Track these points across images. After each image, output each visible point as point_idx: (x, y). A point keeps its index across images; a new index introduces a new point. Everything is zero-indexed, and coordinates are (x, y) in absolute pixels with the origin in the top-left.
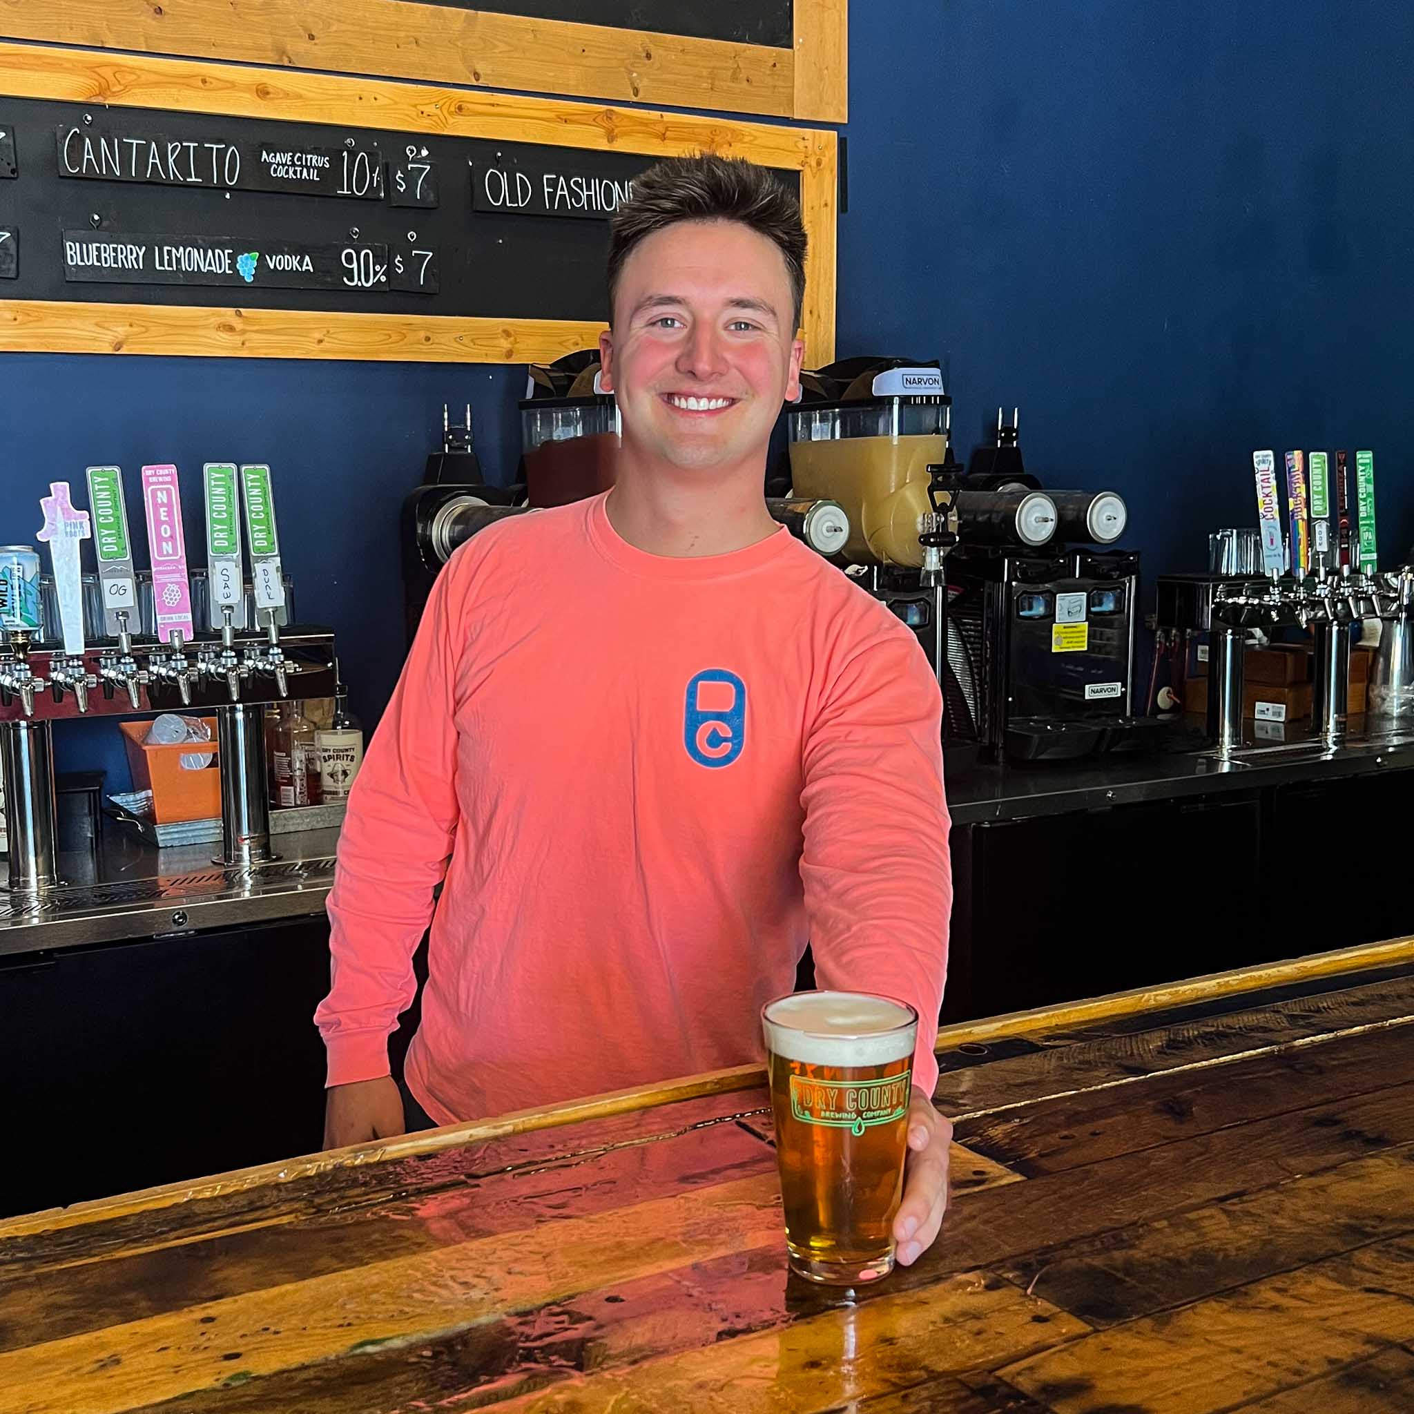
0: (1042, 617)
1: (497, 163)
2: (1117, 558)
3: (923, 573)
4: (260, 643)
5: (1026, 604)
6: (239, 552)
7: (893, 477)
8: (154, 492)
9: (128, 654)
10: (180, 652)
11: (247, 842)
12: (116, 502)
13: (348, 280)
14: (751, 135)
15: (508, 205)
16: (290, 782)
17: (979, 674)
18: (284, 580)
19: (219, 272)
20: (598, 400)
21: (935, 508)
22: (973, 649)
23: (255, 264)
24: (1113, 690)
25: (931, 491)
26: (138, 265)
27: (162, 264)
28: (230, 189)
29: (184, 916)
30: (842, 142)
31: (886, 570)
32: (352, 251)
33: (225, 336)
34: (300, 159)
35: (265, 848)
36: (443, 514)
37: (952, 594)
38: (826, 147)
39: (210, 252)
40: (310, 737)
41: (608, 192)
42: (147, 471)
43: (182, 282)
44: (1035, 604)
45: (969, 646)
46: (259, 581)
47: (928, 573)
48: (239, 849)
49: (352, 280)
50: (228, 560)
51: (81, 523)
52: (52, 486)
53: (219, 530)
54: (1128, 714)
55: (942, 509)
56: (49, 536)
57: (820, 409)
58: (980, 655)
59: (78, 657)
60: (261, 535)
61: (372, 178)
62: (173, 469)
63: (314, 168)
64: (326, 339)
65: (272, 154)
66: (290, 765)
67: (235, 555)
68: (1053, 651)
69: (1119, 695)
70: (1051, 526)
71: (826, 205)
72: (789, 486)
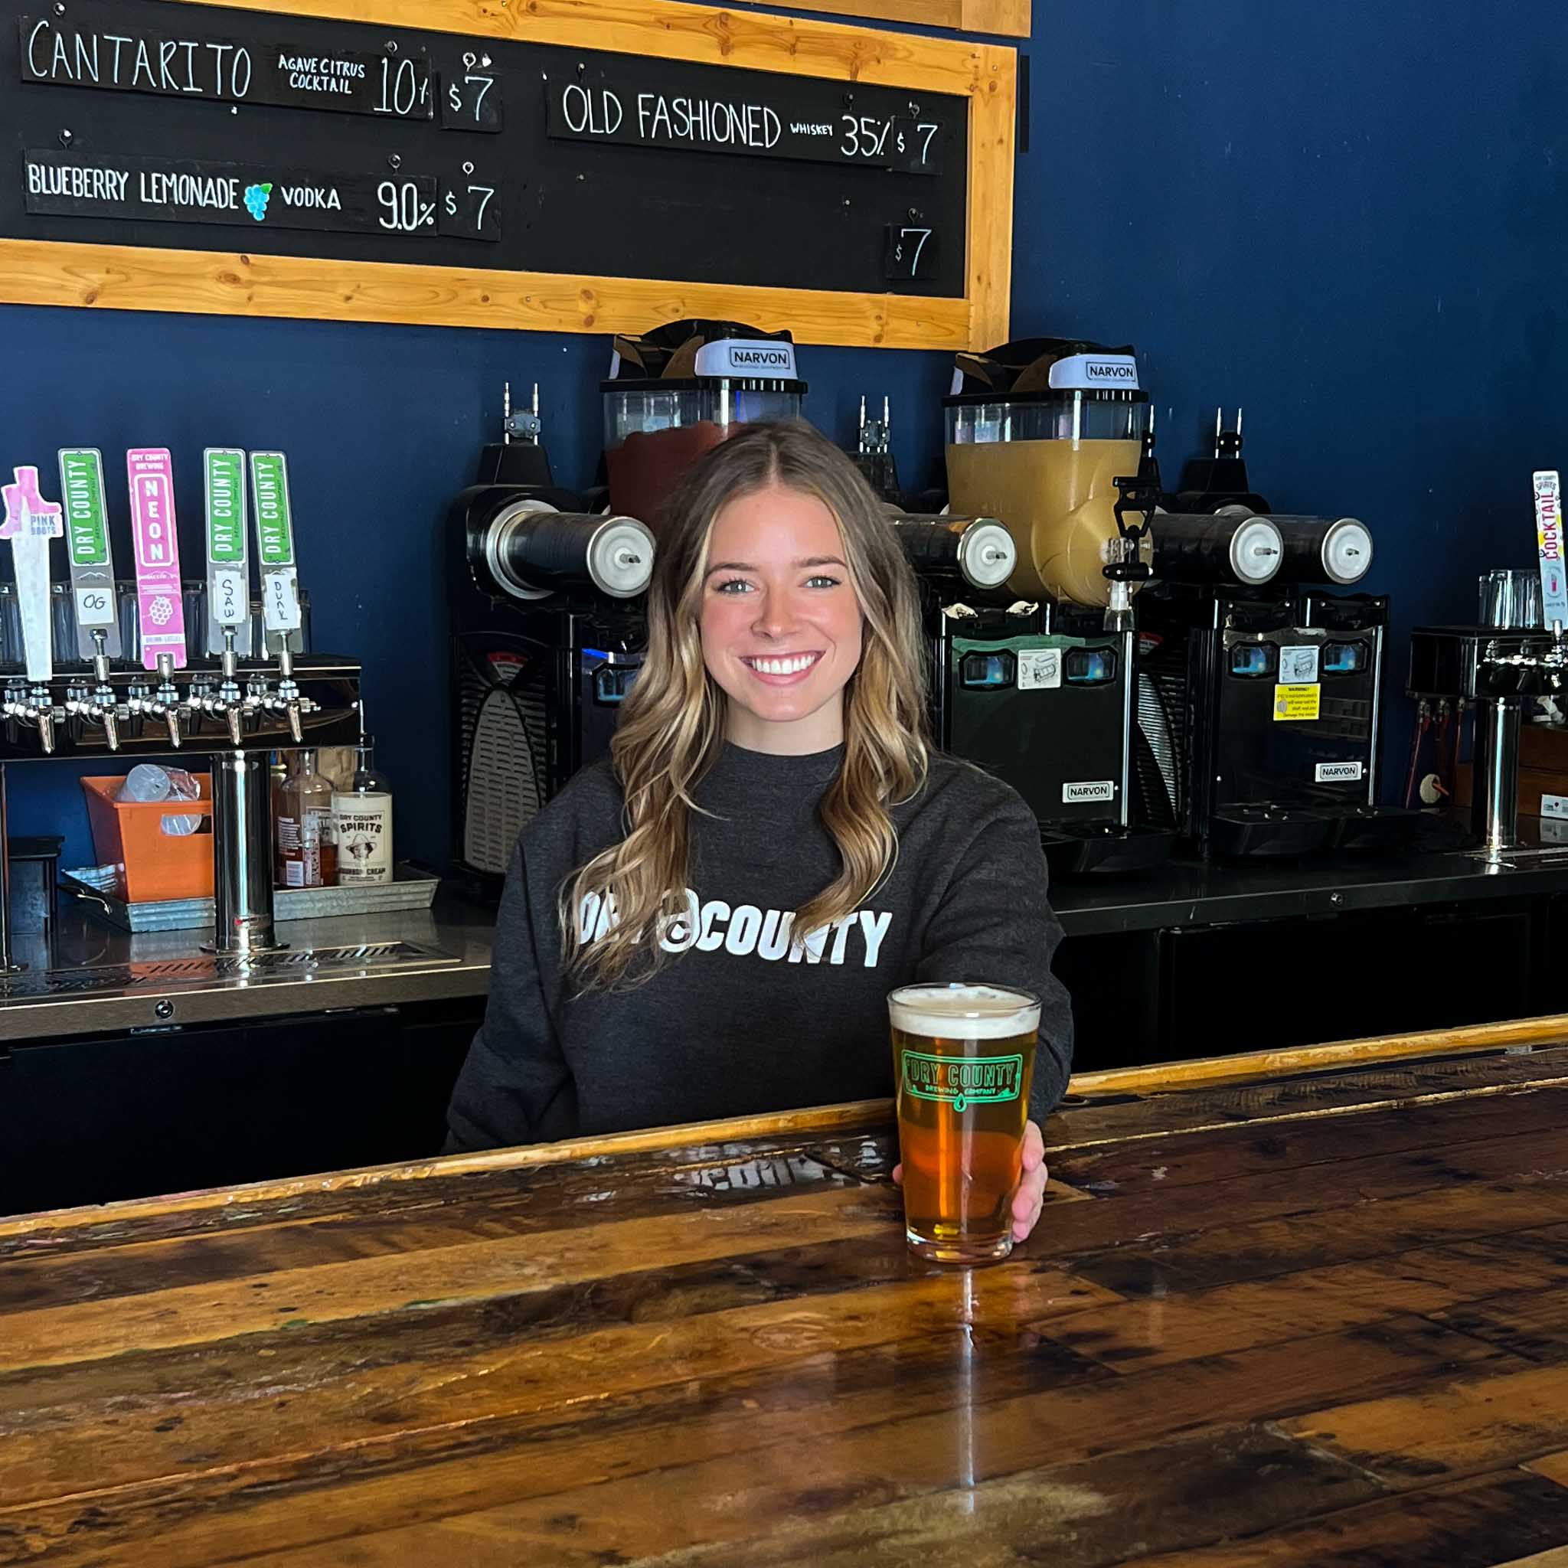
0: (1261, 676)
1: (578, 78)
2: (1361, 604)
3: (1107, 613)
4: (267, 675)
5: (1241, 659)
6: (245, 560)
7: (1073, 491)
8: (141, 482)
9: (106, 683)
10: (170, 682)
11: (246, 924)
12: (93, 492)
13: (385, 221)
14: (905, 49)
15: (592, 131)
16: (299, 855)
17: (1180, 745)
18: (300, 597)
19: (221, 206)
20: (700, 383)
21: (1123, 532)
22: (1172, 714)
23: (268, 198)
24: (1353, 771)
25: (1118, 510)
26: (119, 194)
27: (148, 195)
28: (237, 102)
29: (169, 1007)
30: (1023, 63)
31: (1059, 609)
32: (391, 185)
33: (226, 290)
34: (327, 66)
35: (267, 934)
36: (501, 522)
37: (1147, 645)
38: (1003, 67)
39: (210, 182)
40: (325, 799)
41: (721, 117)
42: (133, 456)
43: (174, 219)
44: (1253, 659)
45: (1168, 710)
46: (269, 597)
47: (1114, 614)
48: (236, 933)
49: (390, 221)
50: (231, 569)
51: (51, 518)
52: (16, 470)
53: (220, 532)
54: (1371, 802)
55: (1133, 534)
56: (11, 533)
57: (987, 403)
58: (1183, 722)
59: (43, 684)
60: (273, 540)
61: (418, 92)
62: (164, 454)
63: (345, 78)
64: (356, 295)
65: (293, 60)
66: (299, 833)
67: (240, 564)
68: (1275, 719)
69: (1359, 777)
70: (1274, 560)
71: (1001, 141)
72: (943, 501)
